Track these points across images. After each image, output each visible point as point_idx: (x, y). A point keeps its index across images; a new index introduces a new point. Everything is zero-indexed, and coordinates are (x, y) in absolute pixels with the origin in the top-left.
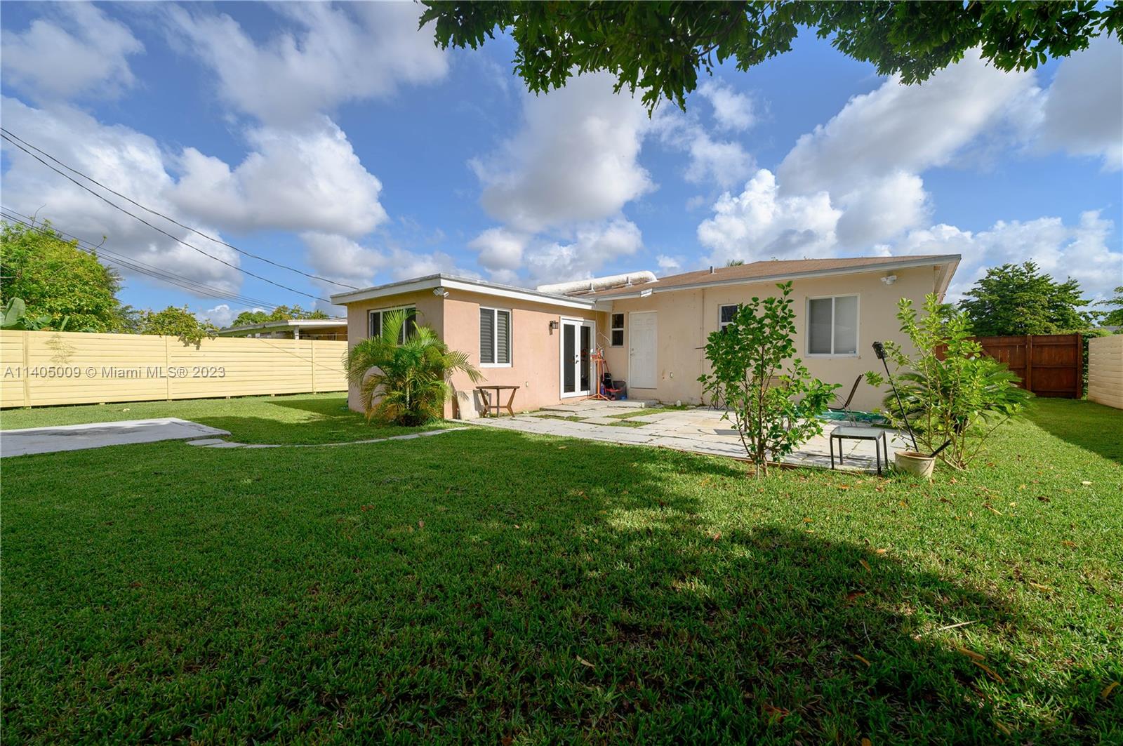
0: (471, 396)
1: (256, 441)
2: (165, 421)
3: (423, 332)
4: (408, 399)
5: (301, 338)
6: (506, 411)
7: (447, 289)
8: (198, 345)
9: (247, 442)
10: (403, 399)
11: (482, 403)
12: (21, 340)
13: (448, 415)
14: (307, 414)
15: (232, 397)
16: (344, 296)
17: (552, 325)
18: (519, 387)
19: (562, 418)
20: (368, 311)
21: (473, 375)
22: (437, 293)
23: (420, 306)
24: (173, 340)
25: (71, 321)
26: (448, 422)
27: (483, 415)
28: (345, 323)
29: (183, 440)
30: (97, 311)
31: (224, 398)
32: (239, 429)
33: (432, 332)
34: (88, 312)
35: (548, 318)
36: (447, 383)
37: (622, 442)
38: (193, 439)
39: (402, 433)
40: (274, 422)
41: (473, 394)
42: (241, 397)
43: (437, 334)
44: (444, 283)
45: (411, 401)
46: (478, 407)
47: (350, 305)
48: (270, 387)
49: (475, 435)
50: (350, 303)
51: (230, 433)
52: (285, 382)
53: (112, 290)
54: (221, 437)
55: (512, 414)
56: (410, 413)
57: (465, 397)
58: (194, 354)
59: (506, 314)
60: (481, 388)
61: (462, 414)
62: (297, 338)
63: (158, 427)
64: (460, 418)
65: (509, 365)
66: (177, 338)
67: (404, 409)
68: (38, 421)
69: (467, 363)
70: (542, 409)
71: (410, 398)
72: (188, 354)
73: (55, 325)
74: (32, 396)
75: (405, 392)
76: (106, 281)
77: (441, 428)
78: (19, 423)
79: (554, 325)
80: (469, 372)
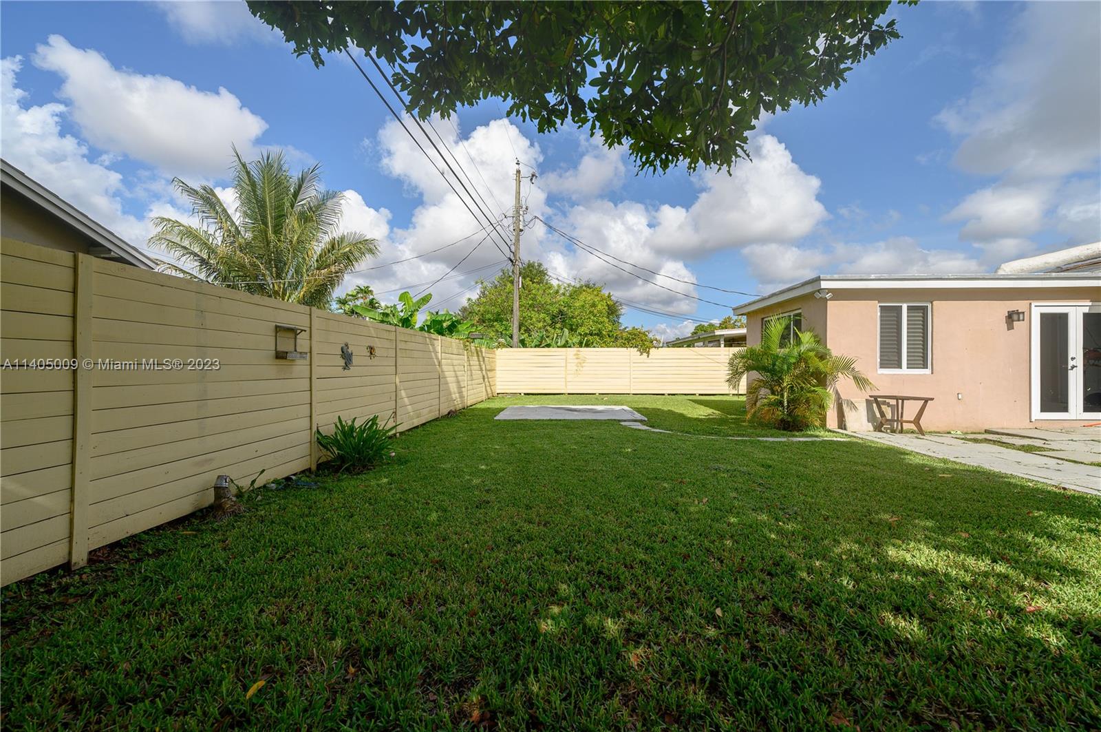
0: (862, 407)
1: (658, 427)
2: (617, 408)
3: (806, 337)
4: (786, 404)
5: (725, 346)
6: (913, 427)
7: (830, 290)
8: (648, 353)
9: (653, 427)
10: (781, 403)
11: (878, 415)
12: (564, 353)
13: (832, 423)
14: (710, 411)
15: (669, 394)
16: (742, 307)
17: (1012, 318)
18: (932, 399)
19: (1012, 446)
20: (763, 319)
21: (860, 381)
22: (818, 295)
23: (806, 311)
24: (634, 352)
25: (587, 341)
26: (830, 431)
27: (878, 428)
28: (743, 331)
29: (619, 421)
30: (599, 334)
31: (663, 394)
32: (653, 417)
33: (815, 337)
34: (595, 334)
35: (1003, 307)
36: (830, 390)
37: (1067, 486)
38: (625, 421)
39: (772, 436)
40: (681, 415)
41: (865, 404)
42: (674, 395)
43: (820, 339)
44: (824, 285)
45: (788, 406)
46: (871, 417)
47: (748, 314)
48: (695, 388)
49: (855, 449)
50: (749, 313)
51: (646, 419)
52: (707, 384)
53: (618, 317)
54: (641, 421)
55: (921, 432)
56: (785, 417)
57: (853, 406)
58: (646, 361)
59: (924, 309)
60: (876, 398)
61: (848, 425)
62: (722, 345)
63: (613, 411)
64: (845, 429)
65: (927, 371)
66: (636, 349)
67: (780, 414)
68: (567, 402)
69: (853, 369)
70: (987, 432)
71: (788, 402)
72: (641, 361)
73: (580, 344)
74: (568, 387)
75: (782, 396)
76: (613, 311)
77: (817, 436)
78: (559, 402)
79: (1015, 317)
80: (855, 378)
